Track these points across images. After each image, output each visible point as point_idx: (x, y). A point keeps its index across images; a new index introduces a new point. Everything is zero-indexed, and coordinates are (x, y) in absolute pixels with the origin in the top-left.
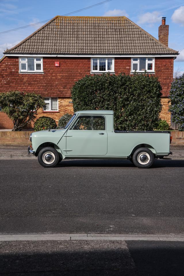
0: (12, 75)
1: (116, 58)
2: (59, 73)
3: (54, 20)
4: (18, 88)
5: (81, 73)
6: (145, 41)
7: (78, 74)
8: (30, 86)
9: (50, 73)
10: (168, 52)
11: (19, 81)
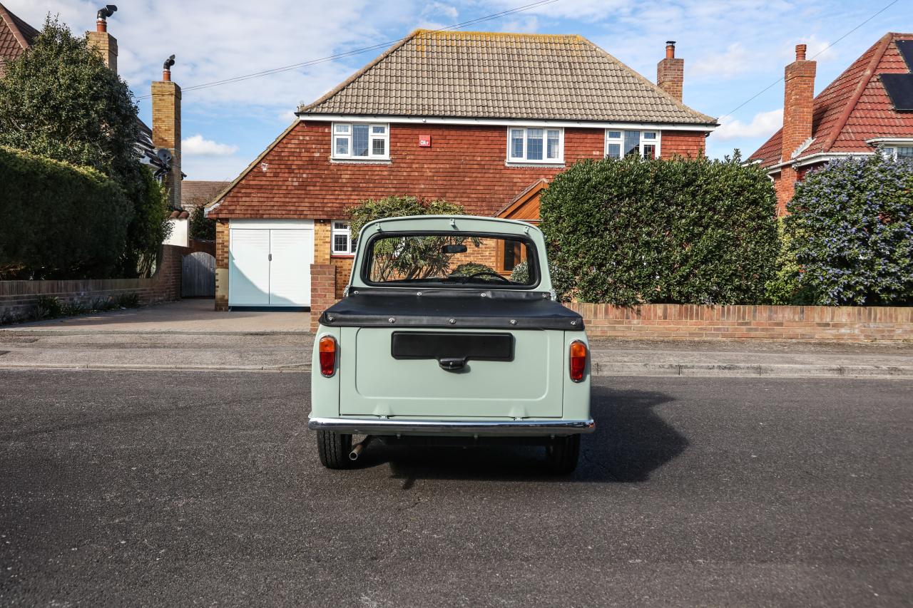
0: (315, 166)
1: (567, 130)
2: (428, 162)
3: (412, 38)
4: (328, 197)
5: (483, 163)
6: (635, 93)
7: (476, 166)
8: (356, 193)
9: (407, 161)
10: (693, 120)
11: (329, 180)
